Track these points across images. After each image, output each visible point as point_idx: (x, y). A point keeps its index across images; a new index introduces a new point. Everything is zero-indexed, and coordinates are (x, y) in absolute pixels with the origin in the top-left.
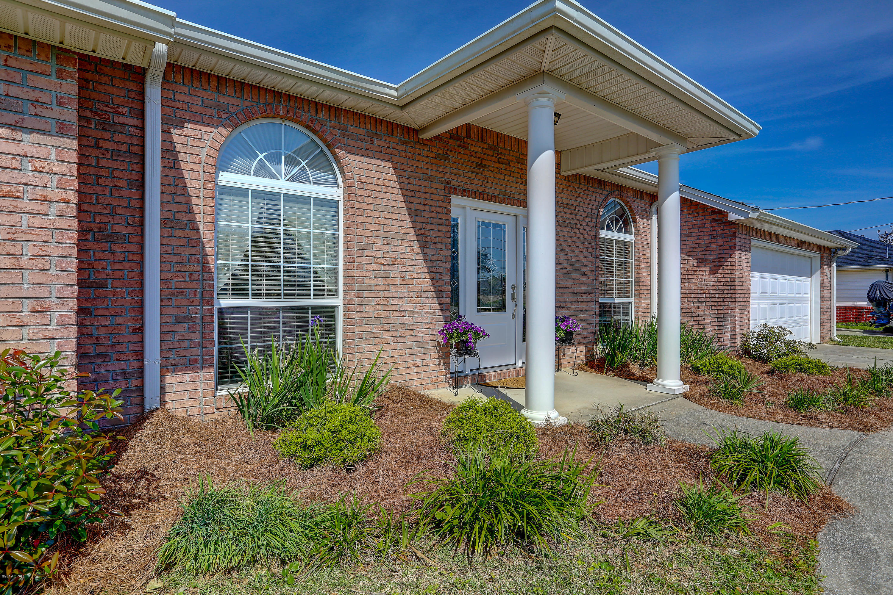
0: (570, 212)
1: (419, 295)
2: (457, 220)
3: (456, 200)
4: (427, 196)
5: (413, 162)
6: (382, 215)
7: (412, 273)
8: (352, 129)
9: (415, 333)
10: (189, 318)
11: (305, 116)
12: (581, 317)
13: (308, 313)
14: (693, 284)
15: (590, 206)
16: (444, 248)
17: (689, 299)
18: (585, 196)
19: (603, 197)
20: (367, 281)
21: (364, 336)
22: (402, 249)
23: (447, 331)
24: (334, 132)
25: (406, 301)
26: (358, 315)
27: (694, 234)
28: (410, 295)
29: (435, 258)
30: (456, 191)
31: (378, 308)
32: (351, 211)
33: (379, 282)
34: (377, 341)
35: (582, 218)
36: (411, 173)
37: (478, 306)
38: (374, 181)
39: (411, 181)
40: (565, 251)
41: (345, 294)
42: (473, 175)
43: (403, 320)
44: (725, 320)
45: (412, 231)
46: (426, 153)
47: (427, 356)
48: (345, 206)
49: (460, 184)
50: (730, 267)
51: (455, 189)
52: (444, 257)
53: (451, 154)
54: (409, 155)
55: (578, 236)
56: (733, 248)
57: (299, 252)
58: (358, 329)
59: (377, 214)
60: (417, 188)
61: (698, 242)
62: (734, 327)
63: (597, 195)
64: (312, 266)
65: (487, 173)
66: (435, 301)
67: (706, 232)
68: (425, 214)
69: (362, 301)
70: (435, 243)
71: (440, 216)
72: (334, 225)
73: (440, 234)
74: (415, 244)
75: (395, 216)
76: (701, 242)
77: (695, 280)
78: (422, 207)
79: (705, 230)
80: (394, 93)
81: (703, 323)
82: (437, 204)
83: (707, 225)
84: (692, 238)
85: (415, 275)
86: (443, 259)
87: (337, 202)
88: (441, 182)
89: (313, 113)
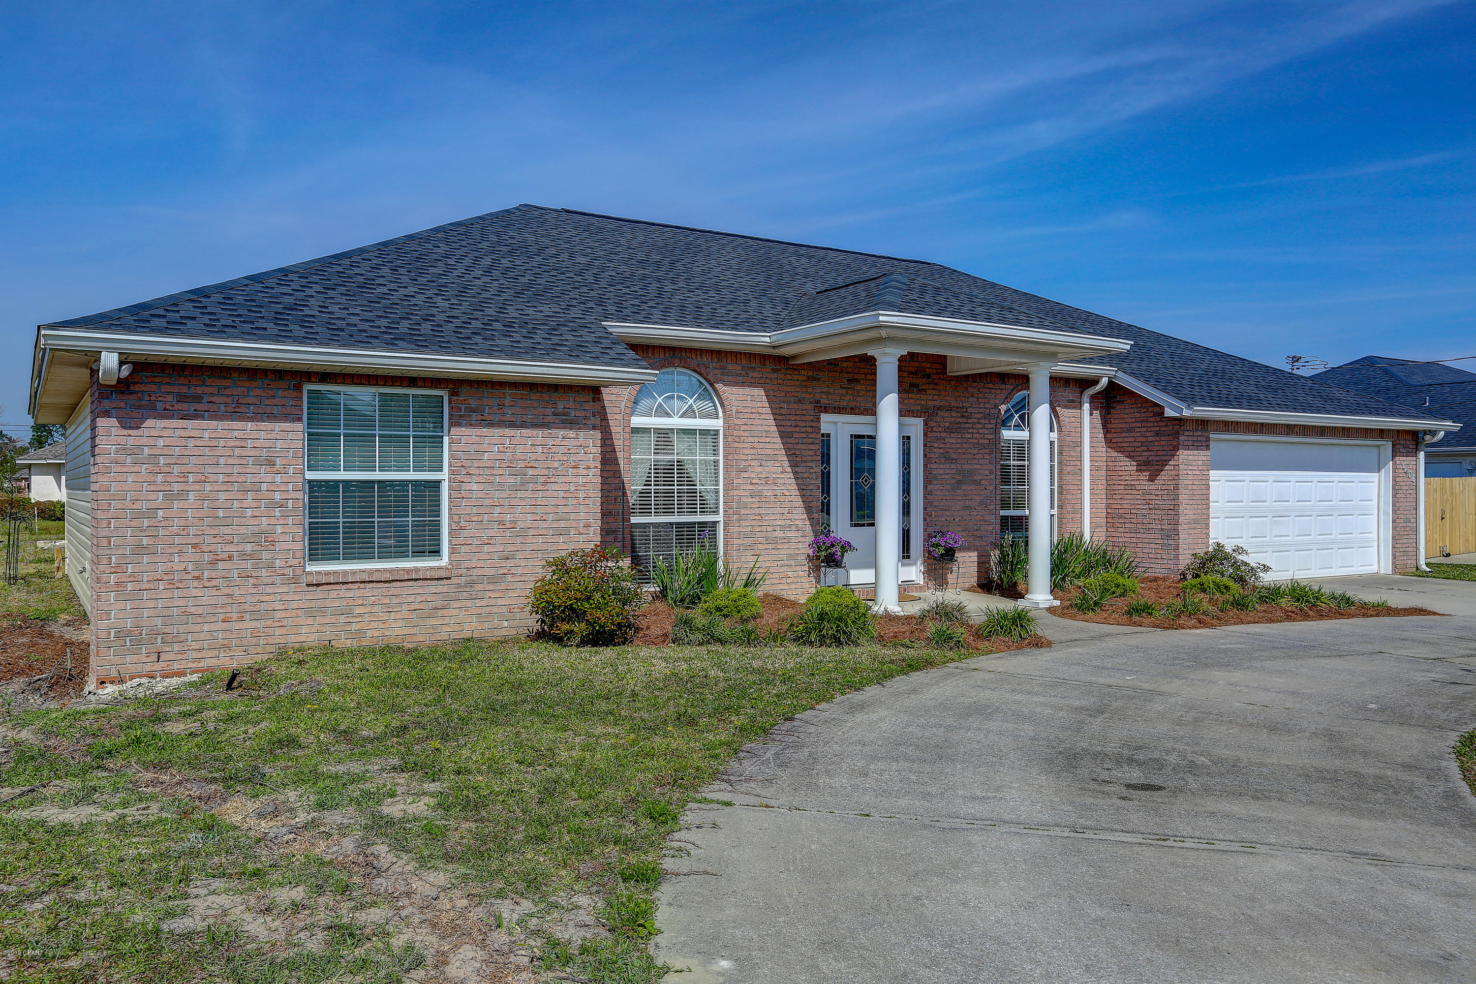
0: (959, 415)
1: (790, 511)
2: (829, 435)
3: (825, 417)
4: (797, 418)
5: (785, 387)
6: (757, 439)
7: (783, 491)
8: (730, 367)
9: (786, 546)
10: (614, 532)
11: (693, 363)
12: (975, 533)
13: (695, 527)
14: (1136, 492)
15: (987, 406)
16: (814, 466)
17: (1132, 512)
18: (980, 395)
19: (1005, 393)
20: (744, 499)
21: (742, 548)
22: (775, 469)
23: (817, 545)
24: (716, 372)
25: (778, 517)
26: (736, 529)
27: (1137, 430)
28: (781, 511)
29: (805, 475)
30: (826, 410)
31: (754, 523)
32: (730, 439)
33: (754, 500)
34: (752, 552)
35: (976, 421)
36: (782, 398)
37: (851, 520)
38: (749, 410)
39: (782, 405)
40: (952, 459)
41: (725, 511)
42: (844, 391)
43: (776, 534)
44: (1169, 537)
45: (783, 452)
46: (796, 377)
47: (799, 568)
48: (725, 435)
49: (830, 402)
50: (1174, 473)
51: (825, 407)
52: (814, 474)
53: (820, 375)
54: (780, 381)
55: (971, 441)
56: (1176, 448)
57: (688, 475)
58: (736, 541)
59: (752, 440)
60: (788, 412)
61: (1141, 439)
62: (1178, 546)
63: (998, 391)
64: (698, 487)
65: (858, 387)
66: (805, 516)
67: (1150, 427)
68: (796, 435)
69: (740, 517)
70: (805, 462)
71: (810, 436)
72: (714, 450)
73: (810, 453)
74: (787, 464)
75: (768, 440)
76: (1144, 439)
77: (1138, 487)
78: (792, 429)
79: (1148, 425)
80: (768, 340)
81: (1146, 541)
82: (808, 424)
83: (1151, 419)
84: (1136, 434)
85: (786, 493)
86: (814, 476)
87: (718, 431)
88: (811, 403)
89: (699, 358)
